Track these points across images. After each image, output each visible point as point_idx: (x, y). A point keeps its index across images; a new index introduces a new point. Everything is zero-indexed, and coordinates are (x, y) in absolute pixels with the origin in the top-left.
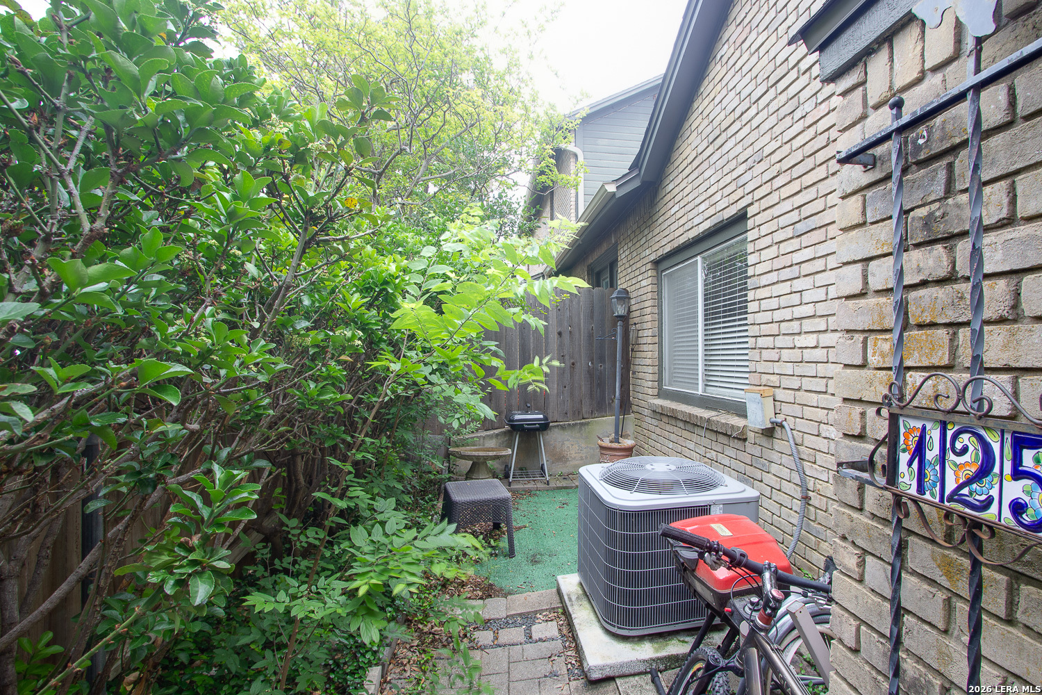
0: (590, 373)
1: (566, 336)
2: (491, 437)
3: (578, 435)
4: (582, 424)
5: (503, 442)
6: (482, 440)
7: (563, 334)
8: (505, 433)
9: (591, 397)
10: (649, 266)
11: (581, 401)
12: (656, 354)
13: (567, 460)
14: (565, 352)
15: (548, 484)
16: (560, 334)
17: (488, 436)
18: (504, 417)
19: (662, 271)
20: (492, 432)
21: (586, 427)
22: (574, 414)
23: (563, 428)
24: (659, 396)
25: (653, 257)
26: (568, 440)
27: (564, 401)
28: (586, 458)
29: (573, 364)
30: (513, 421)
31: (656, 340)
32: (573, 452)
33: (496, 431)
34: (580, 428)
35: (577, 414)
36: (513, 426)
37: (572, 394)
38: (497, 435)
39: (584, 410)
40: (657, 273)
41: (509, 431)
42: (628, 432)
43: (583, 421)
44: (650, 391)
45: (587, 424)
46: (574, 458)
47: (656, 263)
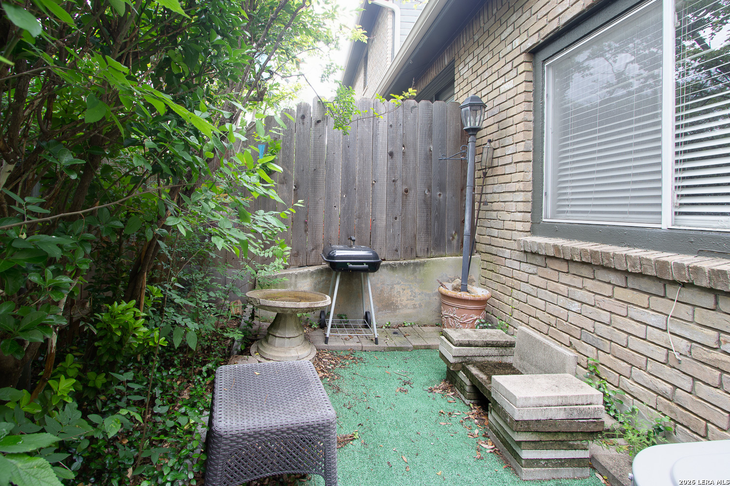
0: (427, 203)
1: (398, 157)
2: (304, 275)
3: (411, 278)
4: (416, 264)
5: (319, 283)
6: (293, 279)
7: (395, 155)
8: (321, 272)
9: (428, 231)
10: (523, 58)
11: (415, 236)
12: (530, 176)
13: (396, 308)
14: (397, 176)
15: (376, 343)
16: (391, 154)
17: (301, 274)
18: (321, 252)
19: (544, 61)
20: (306, 269)
21: (421, 268)
22: (406, 251)
23: (393, 268)
24: (533, 232)
25: (529, 44)
26: (398, 283)
27: (394, 235)
28: (420, 306)
29: (406, 191)
30: (333, 257)
31: (530, 156)
32: (404, 298)
33: (312, 269)
34: (414, 270)
35: (411, 251)
36: (332, 264)
37: (404, 228)
38: (312, 273)
39: (418, 248)
40: (534, 67)
41: (326, 269)
42: (473, 277)
43: (417, 260)
44: (519, 226)
45: (423, 264)
46: (406, 306)
47: (533, 52)
